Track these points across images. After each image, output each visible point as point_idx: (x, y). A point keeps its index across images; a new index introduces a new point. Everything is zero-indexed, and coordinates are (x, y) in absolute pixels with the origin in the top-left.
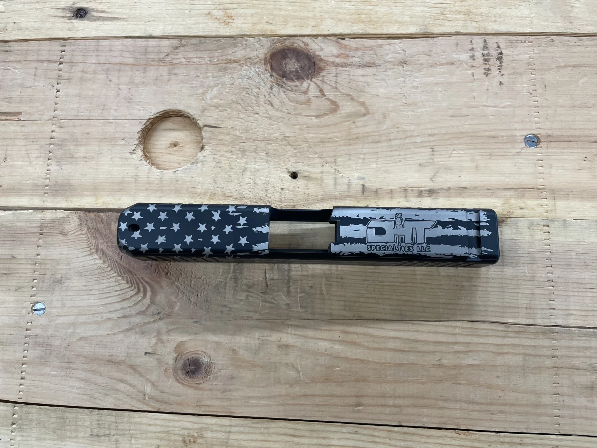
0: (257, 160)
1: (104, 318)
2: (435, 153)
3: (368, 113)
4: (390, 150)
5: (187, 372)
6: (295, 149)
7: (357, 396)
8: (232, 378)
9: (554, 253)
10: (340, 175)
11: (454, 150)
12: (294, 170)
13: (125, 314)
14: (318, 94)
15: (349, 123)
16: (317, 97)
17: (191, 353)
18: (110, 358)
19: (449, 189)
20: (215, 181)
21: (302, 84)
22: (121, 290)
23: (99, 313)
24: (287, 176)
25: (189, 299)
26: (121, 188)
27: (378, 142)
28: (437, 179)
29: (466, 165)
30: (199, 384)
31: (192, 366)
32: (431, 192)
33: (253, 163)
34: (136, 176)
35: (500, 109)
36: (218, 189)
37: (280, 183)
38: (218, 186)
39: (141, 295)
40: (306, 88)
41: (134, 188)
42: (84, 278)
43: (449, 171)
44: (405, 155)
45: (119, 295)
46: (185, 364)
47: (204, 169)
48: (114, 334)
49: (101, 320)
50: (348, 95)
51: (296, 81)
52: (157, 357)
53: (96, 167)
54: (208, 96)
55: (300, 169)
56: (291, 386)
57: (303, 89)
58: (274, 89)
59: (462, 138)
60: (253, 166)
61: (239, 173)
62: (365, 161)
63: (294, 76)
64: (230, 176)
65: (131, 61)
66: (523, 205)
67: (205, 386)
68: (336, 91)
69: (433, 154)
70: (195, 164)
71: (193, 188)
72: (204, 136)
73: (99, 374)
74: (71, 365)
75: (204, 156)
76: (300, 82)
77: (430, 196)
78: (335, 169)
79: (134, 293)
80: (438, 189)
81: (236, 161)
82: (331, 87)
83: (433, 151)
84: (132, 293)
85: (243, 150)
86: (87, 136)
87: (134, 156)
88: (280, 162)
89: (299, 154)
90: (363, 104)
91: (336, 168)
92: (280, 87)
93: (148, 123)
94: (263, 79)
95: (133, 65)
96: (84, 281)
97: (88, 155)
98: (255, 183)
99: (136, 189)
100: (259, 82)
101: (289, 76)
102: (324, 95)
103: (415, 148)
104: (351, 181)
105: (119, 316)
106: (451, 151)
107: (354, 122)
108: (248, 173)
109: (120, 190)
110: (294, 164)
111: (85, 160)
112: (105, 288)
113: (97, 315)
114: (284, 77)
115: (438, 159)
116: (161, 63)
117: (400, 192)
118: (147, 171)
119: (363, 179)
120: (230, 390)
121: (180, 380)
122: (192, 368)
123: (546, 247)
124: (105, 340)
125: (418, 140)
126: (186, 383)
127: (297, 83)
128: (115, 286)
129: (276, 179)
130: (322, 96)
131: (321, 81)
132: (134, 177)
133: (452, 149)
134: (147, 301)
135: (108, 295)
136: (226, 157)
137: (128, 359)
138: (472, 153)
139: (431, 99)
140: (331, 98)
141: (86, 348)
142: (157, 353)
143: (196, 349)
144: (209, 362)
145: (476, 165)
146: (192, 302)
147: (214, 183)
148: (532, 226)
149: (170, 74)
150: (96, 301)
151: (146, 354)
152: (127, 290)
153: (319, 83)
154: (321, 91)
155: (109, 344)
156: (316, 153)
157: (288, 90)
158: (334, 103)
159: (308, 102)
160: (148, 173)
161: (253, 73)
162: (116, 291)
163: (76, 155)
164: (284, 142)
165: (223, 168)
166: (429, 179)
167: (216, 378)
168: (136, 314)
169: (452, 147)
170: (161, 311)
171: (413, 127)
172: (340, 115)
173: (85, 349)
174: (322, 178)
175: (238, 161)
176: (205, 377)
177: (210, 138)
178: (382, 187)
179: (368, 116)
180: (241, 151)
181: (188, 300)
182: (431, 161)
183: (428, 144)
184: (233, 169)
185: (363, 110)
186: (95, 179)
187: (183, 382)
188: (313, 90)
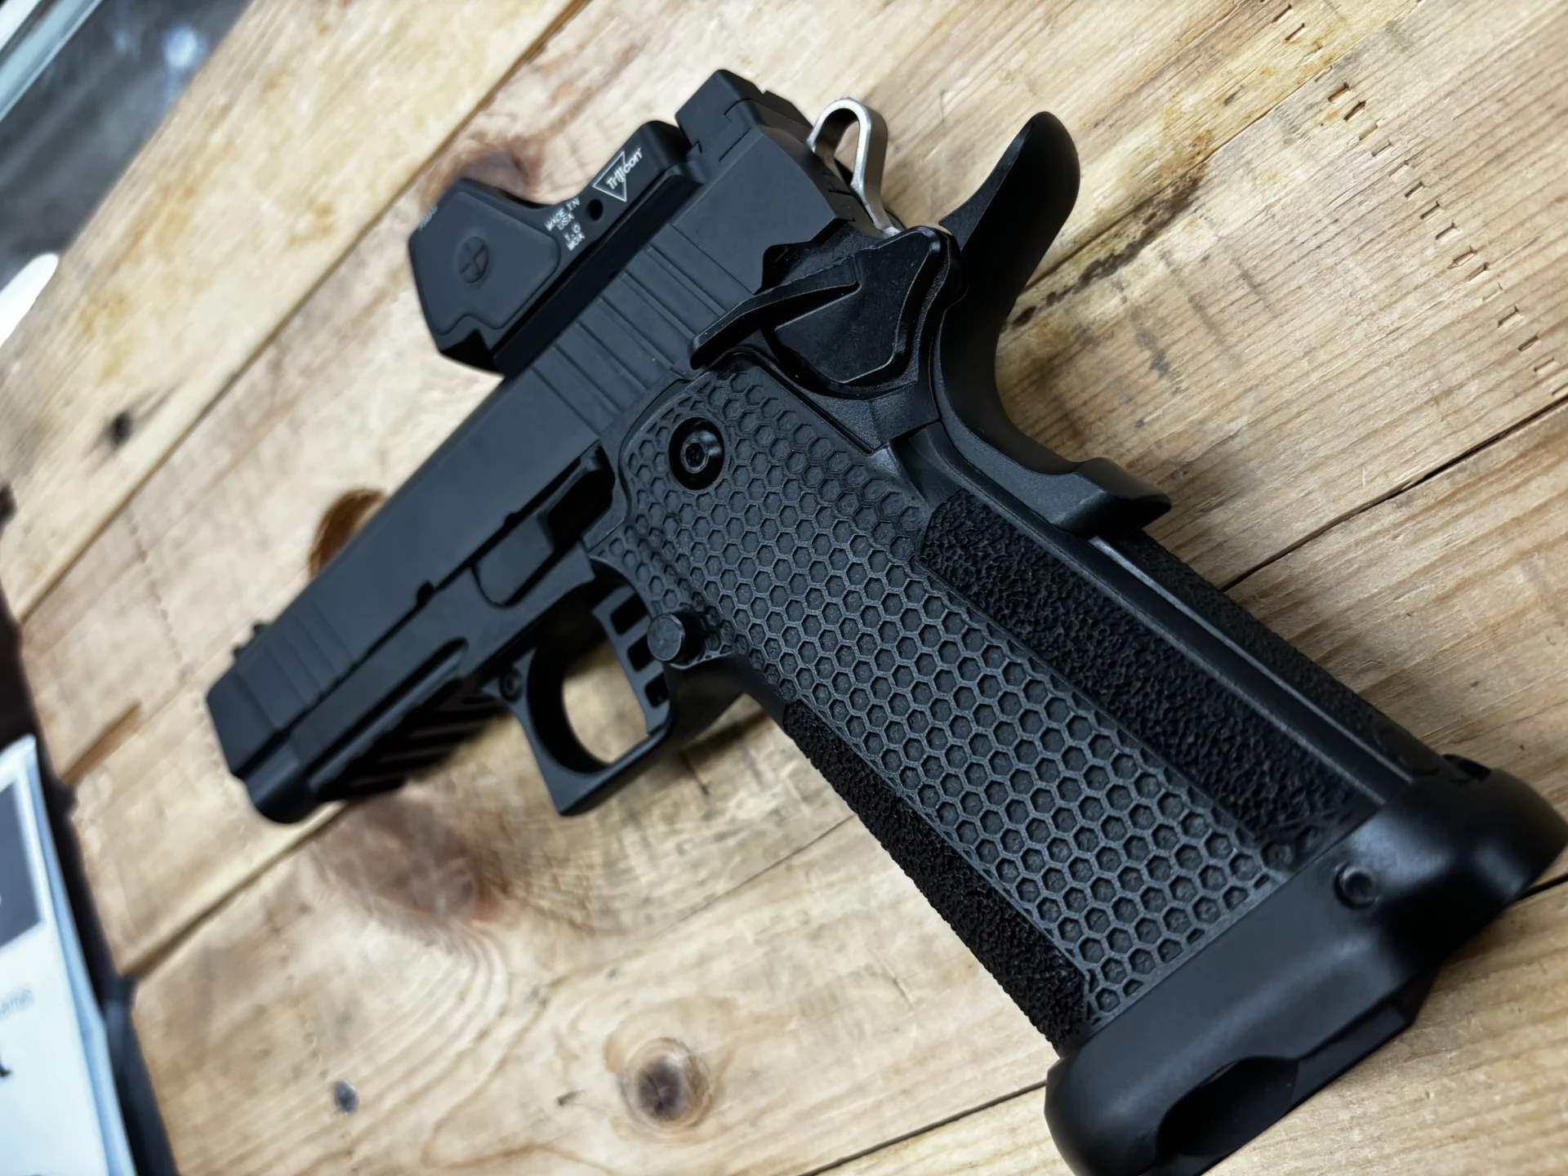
5: (657, 1106)
9: (1423, 157)
11: (942, 94)
13: (481, 1029)
17: (642, 1054)
29: (1000, 106)
31: (659, 1088)
39: (484, 966)
46: (643, 1090)
52: (582, 1099)
56: (897, 1031)
59: (943, 42)
65: (228, 458)
66: (1227, 87)
79: (471, 969)
84: (467, 972)
95: (233, 464)
106: (938, 101)
116: (272, 420)
120: (766, 1110)
121: (651, 1134)
122: (661, 1093)
123: (1379, 157)
126: (667, 1138)
133: (936, 93)
134: (500, 974)
137: (534, 1133)
138: (996, 61)
141: (455, 1143)
142: (576, 1091)
143: (646, 1041)
144: (689, 1059)
145: (1028, 83)
148: (1294, 129)
149: (295, 431)
151: (561, 1102)
152: (457, 969)
167: (722, 1092)
168: (499, 1016)
170: (536, 982)
176: (698, 1102)
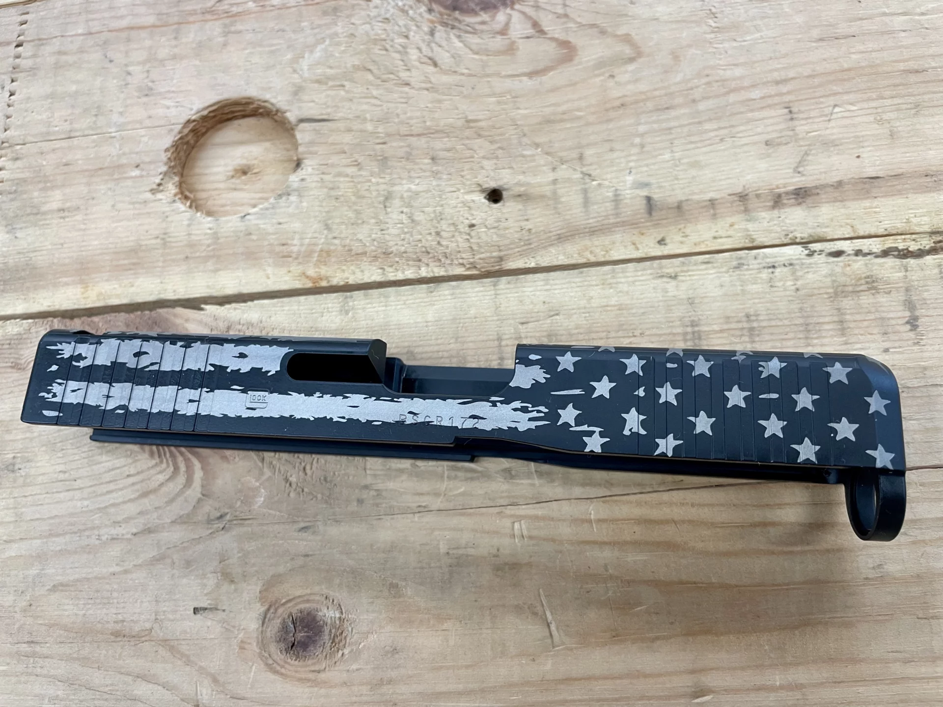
0: (413, 174)
1: (104, 538)
2: (795, 116)
3: (637, 54)
4: (697, 120)
5: (290, 645)
6: (491, 142)
7: (693, 672)
8: (395, 651)
10: (594, 183)
11: (835, 106)
12: (493, 185)
13: (149, 526)
14: (530, 31)
15: (602, 78)
16: (528, 37)
17: (299, 600)
18: (118, 627)
19: (840, 184)
20: (328, 227)
21: (493, 17)
22: (138, 473)
23: (93, 528)
24: (481, 199)
25: (287, 480)
26: (135, 261)
27: (667, 108)
28: (808, 168)
29: (868, 133)
30: (319, 672)
31: (300, 632)
32: (801, 195)
33: (404, 182)
34: (165, 234)
35: (917, 17)
36: (336, 241)
37: (466, 215)
38: (335, 235)
39: (181, 479)
40: (503, 23)
41: (161, 259)
42: (60, 455)
43: (832, 149)
44: (732, 126)
45: (133, 484)
46: (284, 628)
47: (305, 204)
48: (126, 572)
49: (97, 542)
50: (593, 26)
51: (482, 13)
52: (221, 615)
53: (83, 227)
54: (305, 64)
55: (505, 180)
56: (534, 660)
57: (498, 27)
58: (437, 35)
59: (848, 80)
60: (404, 187)
61: (376, 205)
62: (645, 149)
63: (477, 4)
64: (358, 212)
65: (151, 20)
67: (335, 674)
68: (565, 23)
69: (792, 119)
70: (284, 198)
71: (283, 245)
72: (300, 141)
73: (97, 665)
74: (38, 648)
75: (303, 180)
76: (490, 14)
77: (799, 204)
78: (582, 173)
79: (167, 477)
80: (816, 187)
81: (370, 181)
82: (555, 16)
83: (790, 112)
84: (161, 478)
85: (381, 158)
86: (66, 169)
87: (159, 196)
88: (462, 174)
89: (501, 151)
90: (627, 39)
91: (584, 169)
92: (449, 29)
93: (186, 131)
94: (413, 19)
95: (154, 26)
96: (60, 461)
97: (68, 205)
98: (413, 221)
99: (164, 261)
100: (405, 26)
101: (465, 7)
102: (542, 32)
103: (752, 111)
104: (619, 192)
105: (135, 530)
106: (831, 108)
107: (612, 76)
108: (397, 202)
109: (132, 267)
110: (492, 174)
111: (62, 214)
112: (105, 472)
113: (87, 533)
114: (455, 9)
115: (806, 128)
116: (208, 17)
117: (732, 202)
118: (186, 223)
119: (647, 185)
120: (390, 682)
121: (275, 665)
122: (301, 635)
124: (107, 587)
125: (756, 94)
126: (289, 673)
127: (484, 16)
128: (125, 466)
129: (456, 207)
130: (537, 34)
131: (533, 6)
132: (162, 236)
133: (832, 103)
134: (195, 491)
135: (112, 486)
136: (347, 176)
137: (156, 626)
138: (876, 108)
139: (771, 12)
140: (556, 36)
141: (66, 607)
142: (219, 607)
143: (308, 591)
144: (340, 618)
145: (891, 131)
146: (294, 486)
147: (325, 232)
149: (226, 34)
150: (86, 503)
151: (196, 610)
152: (152, 472)
153: (528, 10)
154: (535, 25)
155: (115, 594)
156: (537, 145)
157: (467, 32)
158: (565, 44)
159: (511, 49)
160: (189, 225)
161: (392, 10)
162: (128, 476)
163: (44, 208)
164: (467, 133)
165: (342, 199)
166: (791, 171)
167: (356, 655)
168: (172, 522)
169: (831, 101)
170: (226, 511)
171: (738, 72)
172: (580, 67)
173: (66, 610)
174: (555, 192)
175: (374, 180)
176: (332, 655)
177: (312, 143)
178: (690, 197)
179: (641, 60)
180: (378, 160)
181: (283, 483)
182: (791, 133)
183: (777, 100)
184: (364, 197)
185: (627, 51)
186: (83, 249)
187: (283, 671)
188: (518, 26)
